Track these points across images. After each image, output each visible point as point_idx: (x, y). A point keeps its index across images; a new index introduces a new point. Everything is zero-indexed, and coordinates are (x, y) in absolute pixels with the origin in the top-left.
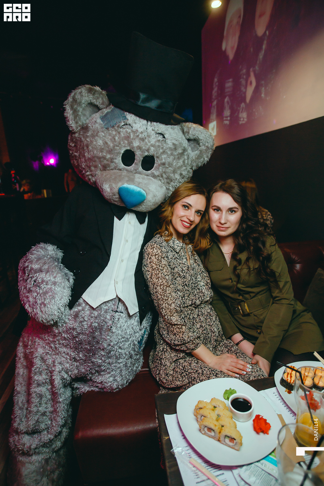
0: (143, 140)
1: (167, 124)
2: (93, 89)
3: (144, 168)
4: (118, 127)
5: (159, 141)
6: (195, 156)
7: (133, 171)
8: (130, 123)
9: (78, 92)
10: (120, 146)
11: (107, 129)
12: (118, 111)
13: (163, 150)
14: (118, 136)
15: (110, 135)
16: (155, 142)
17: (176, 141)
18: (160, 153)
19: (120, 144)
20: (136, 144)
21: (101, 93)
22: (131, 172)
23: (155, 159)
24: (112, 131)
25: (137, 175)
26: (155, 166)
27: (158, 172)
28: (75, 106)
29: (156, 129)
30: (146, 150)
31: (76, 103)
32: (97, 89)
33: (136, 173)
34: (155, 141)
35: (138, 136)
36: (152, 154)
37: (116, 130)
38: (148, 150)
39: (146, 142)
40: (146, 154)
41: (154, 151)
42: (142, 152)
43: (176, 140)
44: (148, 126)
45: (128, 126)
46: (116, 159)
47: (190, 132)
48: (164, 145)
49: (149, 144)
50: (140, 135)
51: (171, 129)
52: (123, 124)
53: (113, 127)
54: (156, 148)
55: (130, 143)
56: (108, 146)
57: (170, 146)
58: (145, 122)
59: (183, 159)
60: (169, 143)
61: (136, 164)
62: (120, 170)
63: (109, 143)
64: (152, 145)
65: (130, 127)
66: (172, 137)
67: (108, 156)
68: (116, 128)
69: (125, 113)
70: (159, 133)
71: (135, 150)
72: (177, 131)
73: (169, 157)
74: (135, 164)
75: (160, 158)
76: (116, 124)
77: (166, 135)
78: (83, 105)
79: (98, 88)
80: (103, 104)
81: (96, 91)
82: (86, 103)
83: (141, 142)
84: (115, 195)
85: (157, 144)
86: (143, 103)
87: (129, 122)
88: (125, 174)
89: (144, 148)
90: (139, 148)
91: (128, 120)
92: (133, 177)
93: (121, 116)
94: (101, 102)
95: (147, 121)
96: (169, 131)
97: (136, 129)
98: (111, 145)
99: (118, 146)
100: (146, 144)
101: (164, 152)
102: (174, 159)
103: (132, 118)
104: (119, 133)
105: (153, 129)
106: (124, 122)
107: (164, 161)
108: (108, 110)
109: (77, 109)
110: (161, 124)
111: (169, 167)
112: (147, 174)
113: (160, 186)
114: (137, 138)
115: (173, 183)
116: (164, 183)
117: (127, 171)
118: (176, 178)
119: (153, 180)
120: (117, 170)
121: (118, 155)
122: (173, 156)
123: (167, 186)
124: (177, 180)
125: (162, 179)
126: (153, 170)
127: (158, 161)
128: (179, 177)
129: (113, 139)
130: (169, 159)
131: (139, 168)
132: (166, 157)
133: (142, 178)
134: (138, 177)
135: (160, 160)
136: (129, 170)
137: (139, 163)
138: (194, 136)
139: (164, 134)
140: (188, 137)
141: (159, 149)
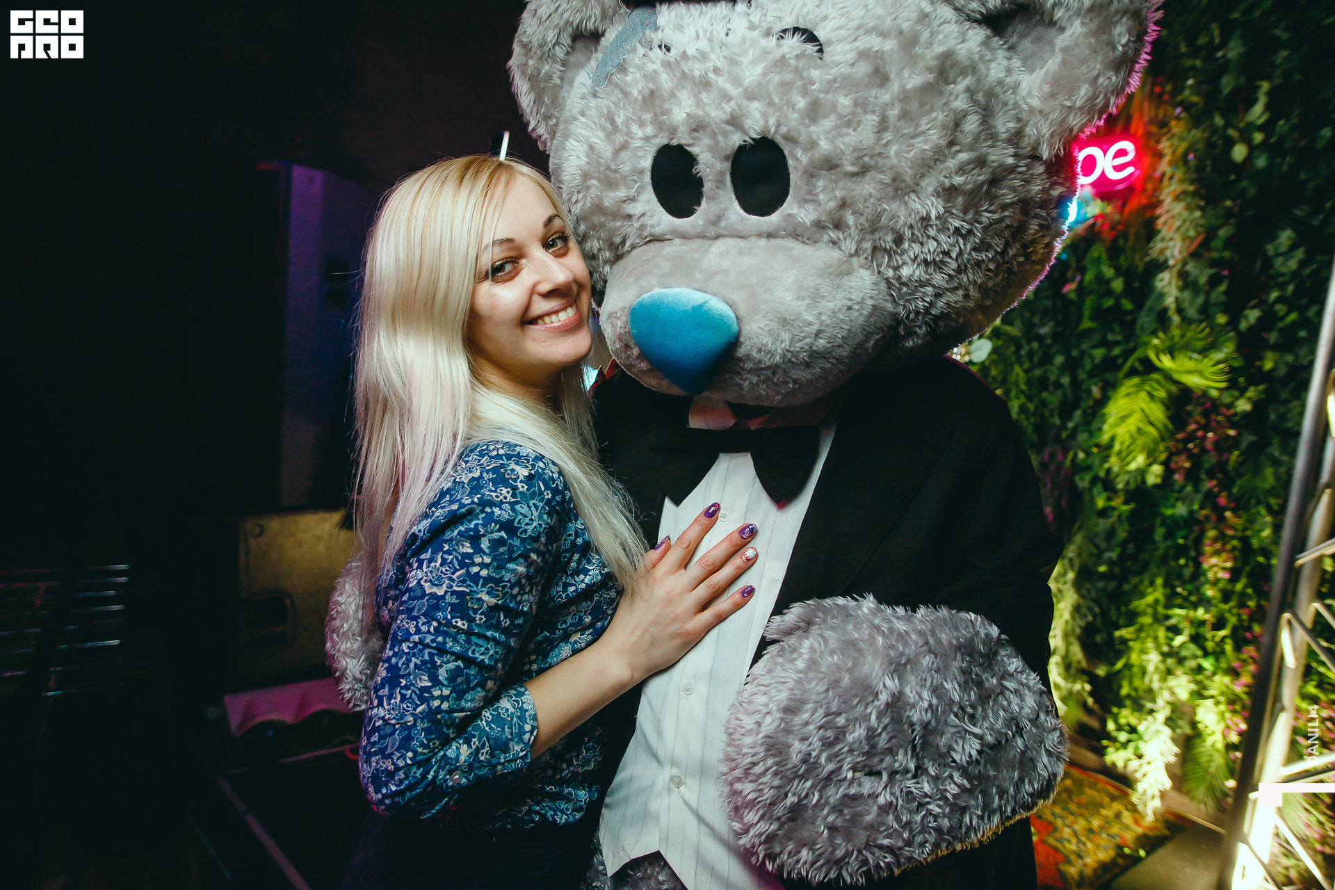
0: (705, 84)
3: (749, 207)
5: (782, 63)
6: (1041, 88)
7: (707, 231)
8: (663, 38)
13: (808, 99)
14: (624, 106)
15: (600, 110)
17: (879, 39)
18: (795, 115)
19: (629, 133)
20: (682, 110)
22: (702, 236)
23: (786, 153)
25: (719, 245)
26: (791, 182)
27: (814, 209)
30: (728, 123)
33: (718, 237)
34: (763, 68)
35: (687, 76)
36: (758, 134)
37: (615, 88)
38: (735, 122)
39: (722, 90)
40: (736, 140)
41: (764, 115)
42: (713, 136)
43: (883, 35)
44: (735, 15)
45: (657, 53)
46: (633, 200)
48: (815, 72)
49: (736, 93)
50: (697, 66)
53: (610, 78)
54: (770, 97)
55: (663, 119)
56: (599, 158)
59: (940, 116)
62: (659, 239)
64: (751, 96)
66: (855, 23)
68: (615, 77)
69: (658, 9)
70: (784, 31)
71: (682, 138)
73: (850, 122)
74: (706, 196)
75: (802, 138)
80: (604, 16)
83: (704, 96)
85: (777, 78)
87: (658, 37)
89: (713, 115)
91: (658, 28)
92: (697, 256)
93: (643, 25)
94: (598, 11)
95: (733, 3)
96: (841, 6)
97: (680, 49)
98: (608, 150)
99: (627, 146)
100: (723, 96)
101: (814, 111)
102: (883, 126)
103: (673, 15)
104: (626, 94)
105: (752, 24)
106: (643, 44)
107: (824, 146)
108: (617, 28)
111: (863, 171)
112: (764, 228)
113: (830, 274)
114: (683, 88)
115: (913, 245)
116: (857, 253)
117: (684, 236)
118: (918, 218)
119: (798, 248)
120: (650, 241)
121: (636, 182)
122: (873, 112)
123: (879, 266)
124: (931, 226)
125: (845, 239)
126: (790, 206)
127: (797, 159)
128: (935, 207)
129: (609, 126)
130: (853, 133)
131: (725, 210)
132: (836, 127)
133: (740, 253)
134: (719, 253)
135: (806, 150)
136: (693, 233)
137: (721, 192)
139: (809, 26)
140: (974, 6)
141: (787, 98)
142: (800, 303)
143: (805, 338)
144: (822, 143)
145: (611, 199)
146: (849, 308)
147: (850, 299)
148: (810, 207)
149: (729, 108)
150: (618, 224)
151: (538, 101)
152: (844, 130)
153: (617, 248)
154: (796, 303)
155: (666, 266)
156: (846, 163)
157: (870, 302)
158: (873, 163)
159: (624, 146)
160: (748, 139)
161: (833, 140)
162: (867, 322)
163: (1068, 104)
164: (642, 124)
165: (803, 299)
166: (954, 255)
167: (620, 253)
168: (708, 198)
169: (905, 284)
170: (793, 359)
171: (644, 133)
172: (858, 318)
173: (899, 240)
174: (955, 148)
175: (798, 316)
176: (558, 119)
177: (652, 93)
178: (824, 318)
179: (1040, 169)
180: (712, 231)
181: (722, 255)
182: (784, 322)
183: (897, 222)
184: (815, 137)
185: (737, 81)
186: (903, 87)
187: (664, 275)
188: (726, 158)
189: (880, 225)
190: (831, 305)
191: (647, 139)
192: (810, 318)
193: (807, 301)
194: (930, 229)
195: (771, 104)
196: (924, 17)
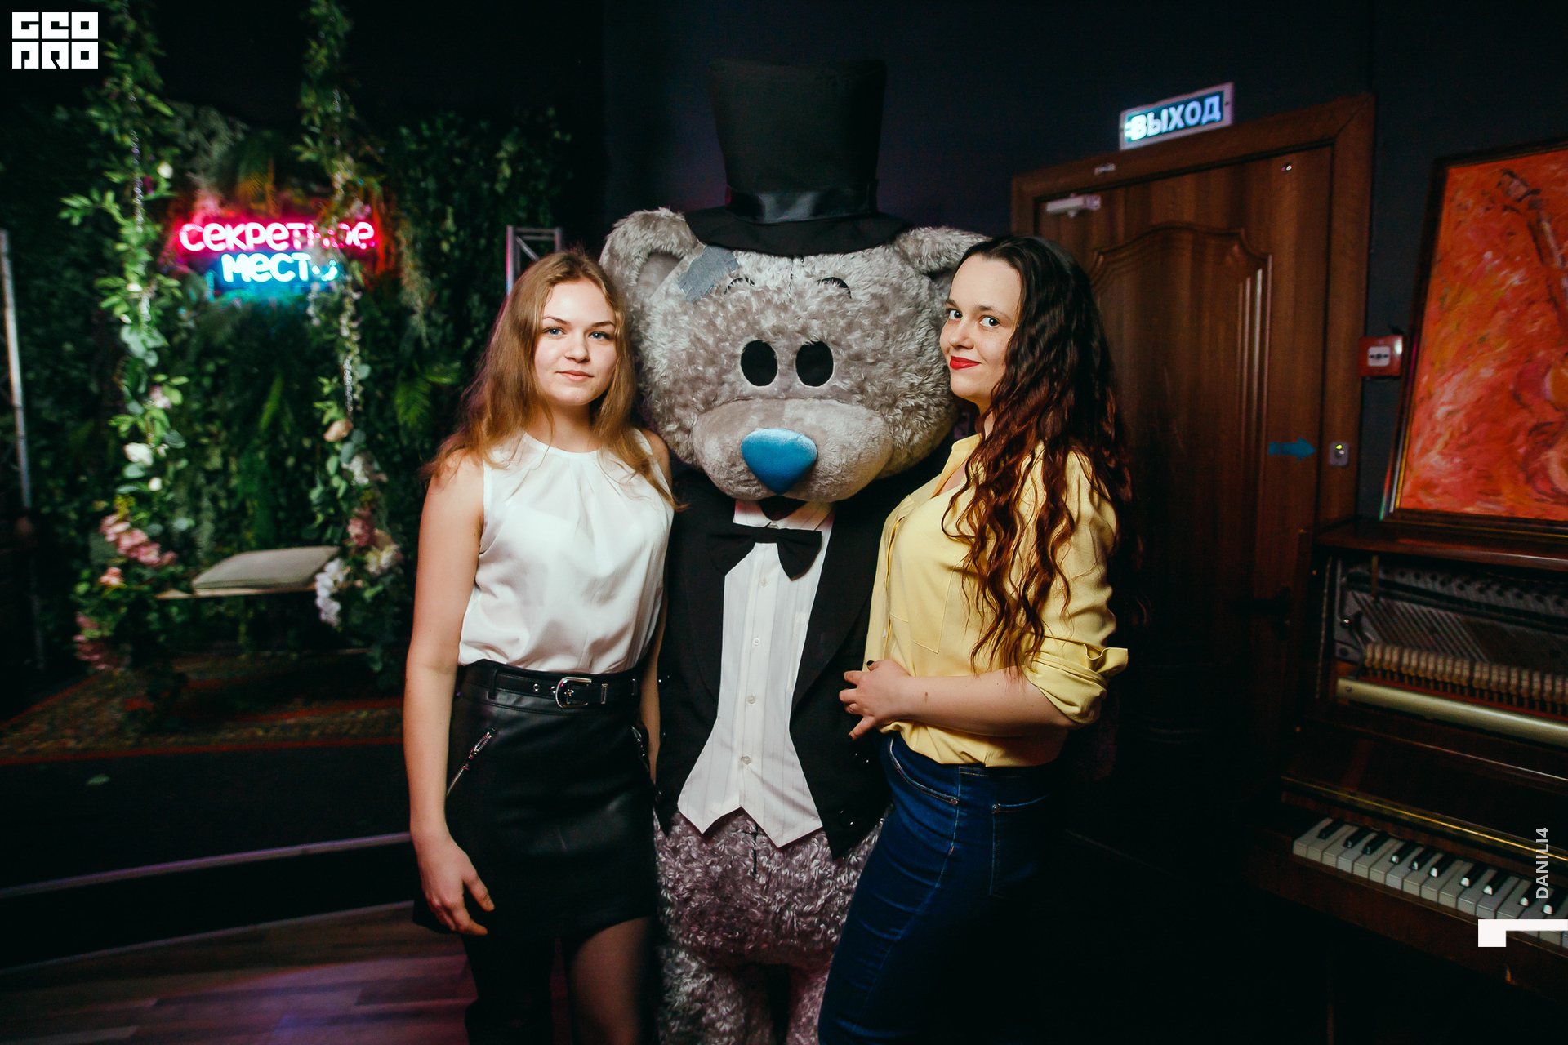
0: (784, 307)
1: (845, 252)
2: (653, 216)
3: (806, 381)
4: (718, 292)
5: (829, 299)
7: (779, 393)
8: (745, 273)
9: (618, 236)
10: (731, 336)
11: (695, 302)
12: (716, 253)
13: (845, 320)
14: (722, 315)
15: (703, 315)
16: (822, 302)
17: (881, 288)
18: (839, 329)
20: (768, 322)
21: (673, 221)
23: (832, 350)
24: (706, 304)
25: (791, 403)
26: (834, 367)
27: (847, 381)
28: (617, 269)
29: (817, 271)
30: (798, 332)
31: (618, 260)
32: (663, 215)
33: (786, 399)
34: (819, 302)
35: (769, 301)
36: (818, 339)
37: (715, 301)
38: (804, 331)
39: (794, 312)
40: (803, 341)
41: (821, 329)
42: (789, 338)
43: (883, 285)
44: (795, 266)
45: (744, 283)
46: (726, 373)
47: (925, 253)
48: (848, 306)
49: (804, 314)
50: (776, 296)
51: (862, 259)
52: (731, 280)
53: (708, 294)
54: (824, 319)
55: (753, 325)
56: (705, 347)
57: (864, 305)
58: (785, 261)
59: (916, 331)
60: (859, 298)
61: (782, 375)
62: (746, 399)
63: (704, 338)
64: (813, 316)
65: (748, 285)
66: (868, 278)
67: (711, 371)
68: (714, 295)
69: (734, 253)
70: (827, 279)
71: (769, 337)
72: (882, 259)
73: (869, 334)
74: (780, 373)
75: (843, 343)
76: (713, 286)
77: (849, 277)
78: (638, 262)
79: (664, 212)
80: (681, 244)
81: (659, 219)
82: (643, 255)
83: (782, 315)
84: (734, 465)
85: (827, 308)
86: (778, 217)
87: (743, 272)
88: (759, 405)
89: (789, 327)
90: (779, 331)
91: (740, 267)
92: (779, 409)
93: (725, 261)
94: (676, 240)
95: (792, 257)
96: (857, 267)
97: (763, 284)
98: (711, 341)
99: (727, 340)
100: (796, 316)
101: (849, 328)
102: (887, 337)
103: (751, 259)
104: (723, 306)
105: (807, 273)
106: (730, 275)
107: (855, 348)
108: (695, 257)
109: (623, 274)
110: (831, 255)
111: (877, 362)
112: (818, 393)
114: (768, 308)
116: (873, 408)
117: (763, 397)
118: (907, 387)
119: (839, 406)
120: (736, 400)
121: (730, 363)
122: (881, 329)
123: (884, 415)
124: (913, 391)
125: (866, 399)
126: (833, 381)
127: (839, 354)
128: (916, 380)
129: (710, 325)
130: (871, 341)
131: (792, 382)
132: (862, 337)
133: (806, 408)
134: (792, 408)
135: (844, 350)
136: (770, 395)
137: (791, 372)
138: (939, 261)
139: (841, 278)
140: (924, 267)
141: (833, 320)
142: (850, 437)
143: (853, 457)
144: (854, 346)
149: (799, 323)
152: (866, 339)
153: (709, 403)
154: (847, 437)
156: (867, 357)
157: (882, 437)
158: (882, 357)
159: (724, 340)
160: (809, 342)
161: (861, 345)
162: (880, 448)
164: (739, 328)
165: (851, 434)
166: (925, 408)
167: (711, 406)
168: (779, 376)
169: (896, 426)
171: (739, 332)
172: (878, 446)
173: (895, 400)
174: (927, 349)
180: (784, 395)
181: (795, 409)
184: (848, 342)
185: (803, 308)
186: (896, 315)
187: (762, 421)
188: (794, 352)
189: (886, 391)
191: (741, 337)
193: (853, 435)
194: (913, 393)
195: (824, 323)
196: (902, 273)
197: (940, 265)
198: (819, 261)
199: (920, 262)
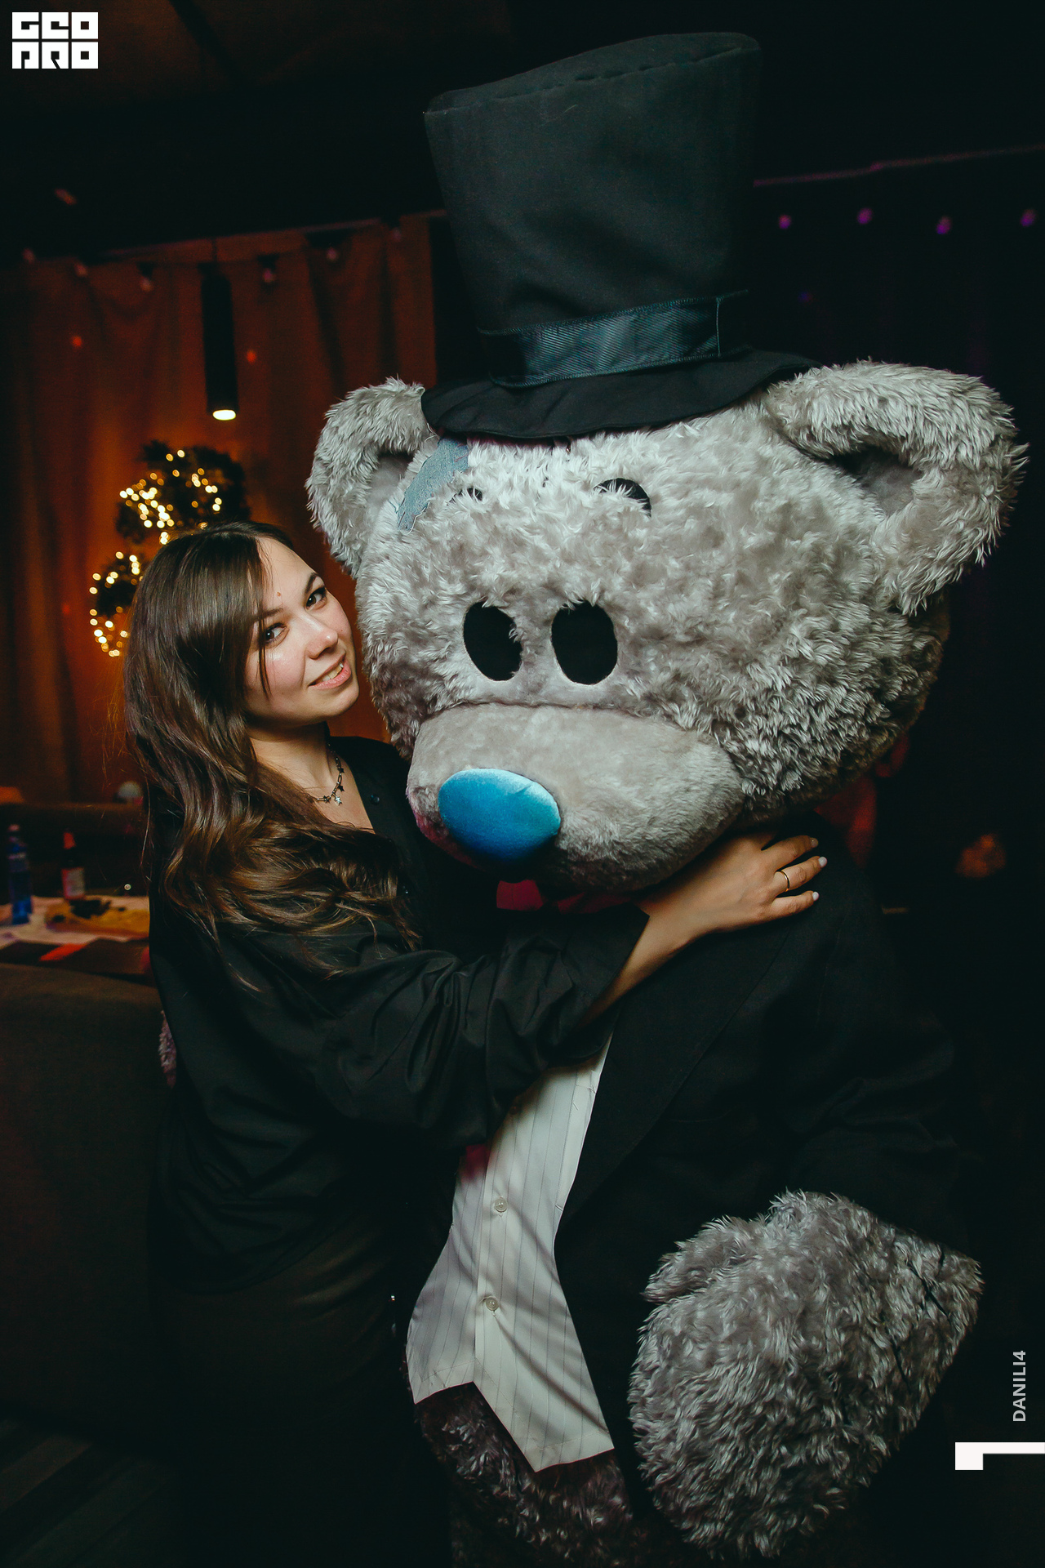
1: (655, 424)
4: (428, 514)
5: (606, 520)
7: (526, 696)
8: (473, 481)
13: (635, 562)
14: (432, 557)
15: (405, 559)
16: (584, 534)
18: (620, 580)
19: (437, 589)
20: (494, 571)
22: (520, 704)
23: (614, 621)
26: (618, 649)
29: (591, 468)
30: (546, 587)
35: (497, 531)
36: (580, 600)
37: (421, 534)
38: (553, 588)
40: (556, 604)
41: (586, 580)
42: (531, 599)
43: (718, 488)
44: (553, 462)
45: (467, 500)
46: (444, 659)
47: (817, 419)
48: (642, 533)
49: (553, 554)
50: (510, 521)
52: (451, 494)
53: (416, 522)
54: (592, 560)
55: (472, 576)
57: (675, 529)
58: (539, 453)
60: (668, 515)
62: (474, 702)
64: (569, 559)
65: (471, 501)
66: (686, 476)
69: (469, 447)
70: (606, 484)
73: (681, 587)
74: (527, 661)
75: (628, 606)
76: (426, 506)
77: (653, 477)
80: (412, 437)
81: (380, 397)
83: (519, 556)
85: (598, 538)
87: (469, 479)
90: (512, 587)
91: (469, 470)
92: (515, 728)
93: (452, 461)
94: (406, 431)
95: (549, 443)
96: (671, 455)
97: (494, 499)
100: (540, 557)
101: (639, 577)
102: (716, 594)
104: (433, 544)
105: (571, 473)
106: (450, 486)
107: (653, 614)
108: (425, 456)
110: (622, 437)
111: (699, 640)
112: (590, 699)
113: (666, 752)
114: (495, 545)
115: (757, 718)
116: (694, 727)
117: (500, 702)
118: (762, 689)
119: (628, 724)
120: (463, 704)
121: (447, 640)
122: (708, 576)
123: (721, 739)
124: (776, 698)
125: (682, 712)
126: (615, 677)
127: (624, 627)
128: (781, 678)
129: (415, 576)
130: (685, 599)
131: (547, 676)
132: (666, 593)
133: (563, 727)
134: (540, 726)
135: (635, 619)
136: (511, 700)
137: (543, 658)
138: (849, 433)
139: (635, 478)
140: (818, 447)
141: (610, 561)
142: (630, 789)
143: (636, 828)
144: (651, 611)
145: (418, 656)
146: (688, 790)
147: (687, 780)
148: (640, 679)
149: (545, 570)
150: (428, 683)
151: (342, 524)
152: (676, 597)
153: (427, 706)
154: (626, 789)
155: (480, 740)
156: (678, 631)
158: (708, 632)
159: (432, 602)
160: (568, 604)
161: (662, 609)
162: (708, 804)
163: (930, 555)
164: (451, 580)
165: (634, 784)
166: (805, 727)
167: (429, 712)
168: (526, 663)
169: (750, 757)
170: (624, 851)
171: (453, 590)
172: (695, 802)
173: (741, 712)
174: (802, 611)
175: (628, 805)
176: (364, 545)
177: (461, 547)
178: (658, 803)
179: (899, 623)
180: (532, 699)
181: (544, 728)
182: (611, 810)
183: (739, 693)
184: (642, 604)
185: (552, 541)
186: (740, 546)
187: (478, 751)
188: (546, 623)
189: (719, 697)
190: (666, 788)
191: (457, 597)
192: (642, 805)
193: (638, 787)
194: (775, 701)
195: (592, 566)
196: (763, 464)
197: (851, 441)
198: (598, 447)
199: (811, 437)
